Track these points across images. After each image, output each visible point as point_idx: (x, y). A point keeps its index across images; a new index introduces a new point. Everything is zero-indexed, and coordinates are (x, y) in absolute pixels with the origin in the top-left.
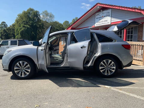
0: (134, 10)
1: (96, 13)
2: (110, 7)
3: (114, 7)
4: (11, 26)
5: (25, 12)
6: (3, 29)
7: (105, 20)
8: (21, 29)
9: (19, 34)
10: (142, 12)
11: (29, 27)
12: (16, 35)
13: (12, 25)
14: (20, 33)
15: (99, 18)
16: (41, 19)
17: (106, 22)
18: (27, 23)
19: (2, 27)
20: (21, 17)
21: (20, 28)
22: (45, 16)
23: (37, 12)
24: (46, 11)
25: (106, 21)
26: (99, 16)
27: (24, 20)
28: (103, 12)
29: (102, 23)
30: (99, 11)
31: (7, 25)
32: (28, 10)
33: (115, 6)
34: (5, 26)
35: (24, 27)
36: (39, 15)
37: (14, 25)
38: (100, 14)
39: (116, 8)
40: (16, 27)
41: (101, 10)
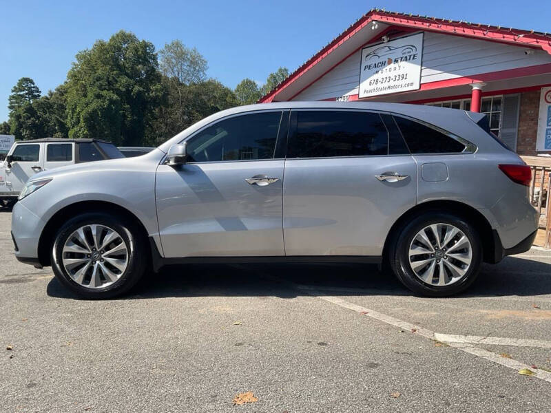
0: (509, 38)
1: (363, 47)
2: (419, 25)
3: (434, 27)
4: (51, 94)
5: (102, 45)
6: (24, 105)
7: (397, 73)
8: (87, 105)
9: (82, 124)
10: (544, 44)
11: (115, 97)
12: (69, 125)
13: (58, 90)
14: (86, 120)
15: (375, 66)
16: (160, 70)
17: (403, 82)
18: (110, 83)
19: (22, 96)
20: (88, 62)
21: (84, 100)
22: (173, 60)
23: (146, 46)
24: (177, 45)
25: (403, 77)
26: (375, 60)
27: (100, 72)
28: (392, 44)
29: (386, 85)
30: (376, 39)
31: (38, 91)
32: (113, 39)
33: (438, 21)
34: (31, 93)
35: (98, 96)
36: (155, 58)
37: (62, 92)
38: (380, 53)
39: (444, 28)
40: (71, 98)
41: (384, 37)
